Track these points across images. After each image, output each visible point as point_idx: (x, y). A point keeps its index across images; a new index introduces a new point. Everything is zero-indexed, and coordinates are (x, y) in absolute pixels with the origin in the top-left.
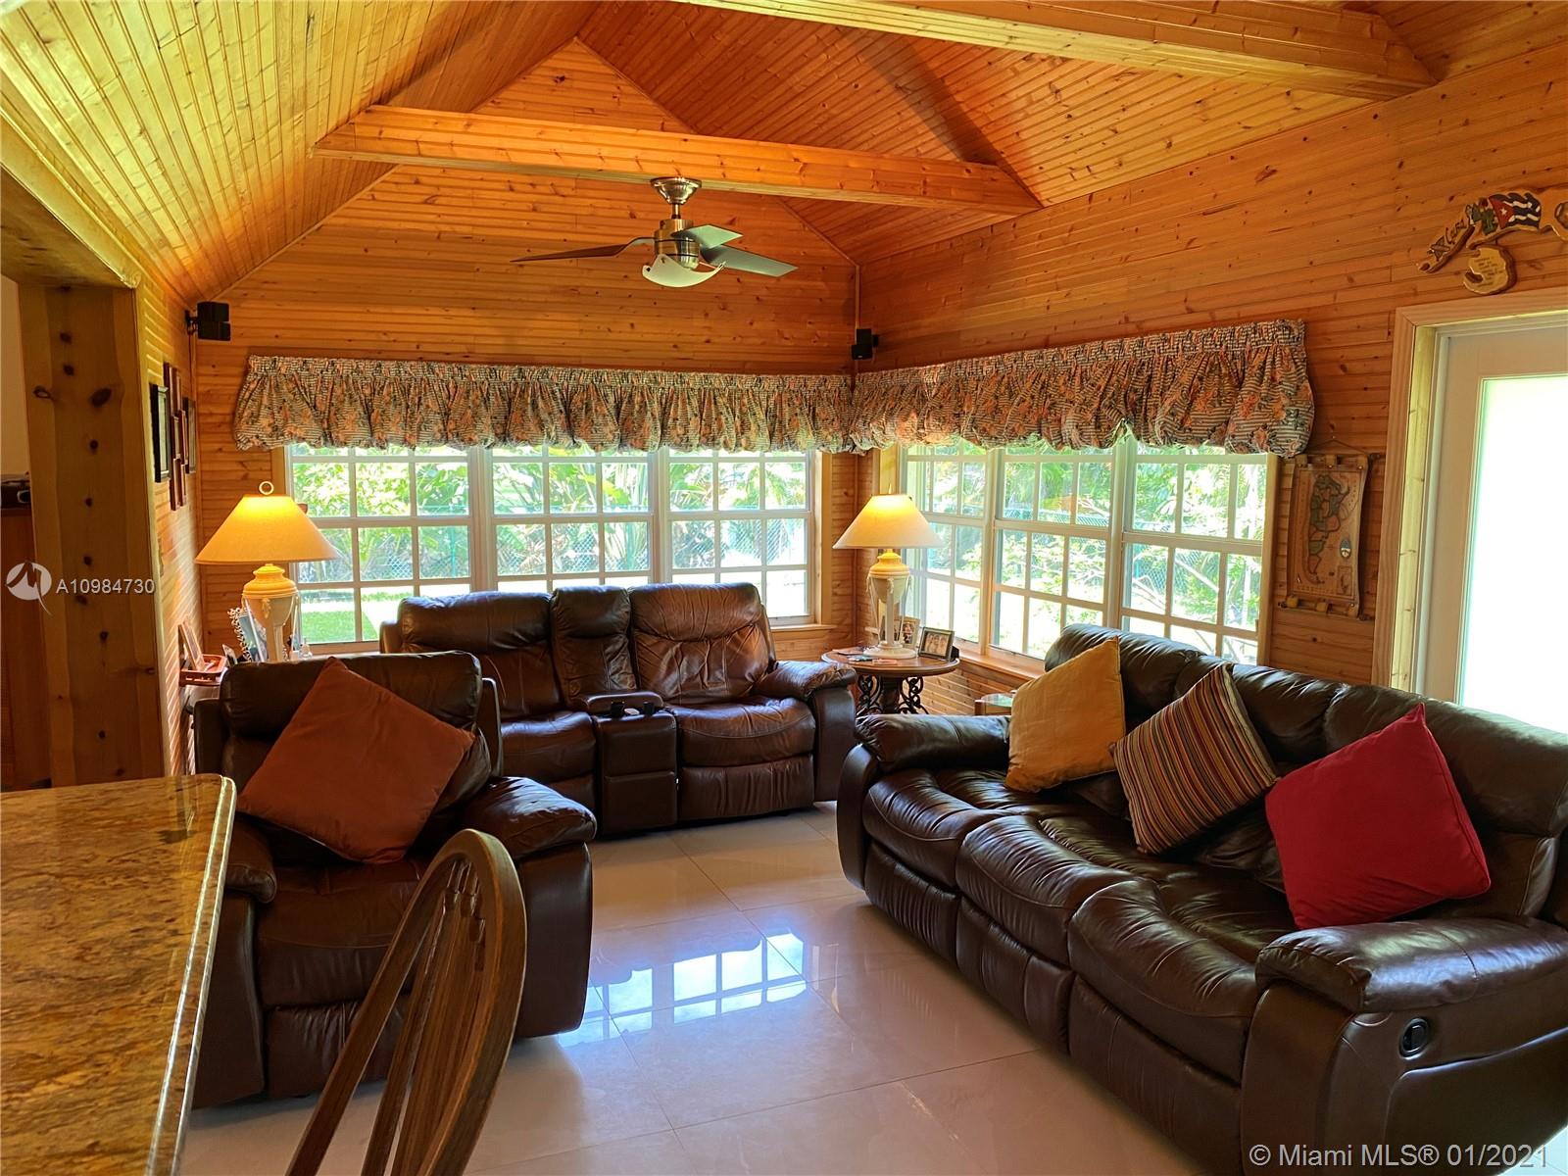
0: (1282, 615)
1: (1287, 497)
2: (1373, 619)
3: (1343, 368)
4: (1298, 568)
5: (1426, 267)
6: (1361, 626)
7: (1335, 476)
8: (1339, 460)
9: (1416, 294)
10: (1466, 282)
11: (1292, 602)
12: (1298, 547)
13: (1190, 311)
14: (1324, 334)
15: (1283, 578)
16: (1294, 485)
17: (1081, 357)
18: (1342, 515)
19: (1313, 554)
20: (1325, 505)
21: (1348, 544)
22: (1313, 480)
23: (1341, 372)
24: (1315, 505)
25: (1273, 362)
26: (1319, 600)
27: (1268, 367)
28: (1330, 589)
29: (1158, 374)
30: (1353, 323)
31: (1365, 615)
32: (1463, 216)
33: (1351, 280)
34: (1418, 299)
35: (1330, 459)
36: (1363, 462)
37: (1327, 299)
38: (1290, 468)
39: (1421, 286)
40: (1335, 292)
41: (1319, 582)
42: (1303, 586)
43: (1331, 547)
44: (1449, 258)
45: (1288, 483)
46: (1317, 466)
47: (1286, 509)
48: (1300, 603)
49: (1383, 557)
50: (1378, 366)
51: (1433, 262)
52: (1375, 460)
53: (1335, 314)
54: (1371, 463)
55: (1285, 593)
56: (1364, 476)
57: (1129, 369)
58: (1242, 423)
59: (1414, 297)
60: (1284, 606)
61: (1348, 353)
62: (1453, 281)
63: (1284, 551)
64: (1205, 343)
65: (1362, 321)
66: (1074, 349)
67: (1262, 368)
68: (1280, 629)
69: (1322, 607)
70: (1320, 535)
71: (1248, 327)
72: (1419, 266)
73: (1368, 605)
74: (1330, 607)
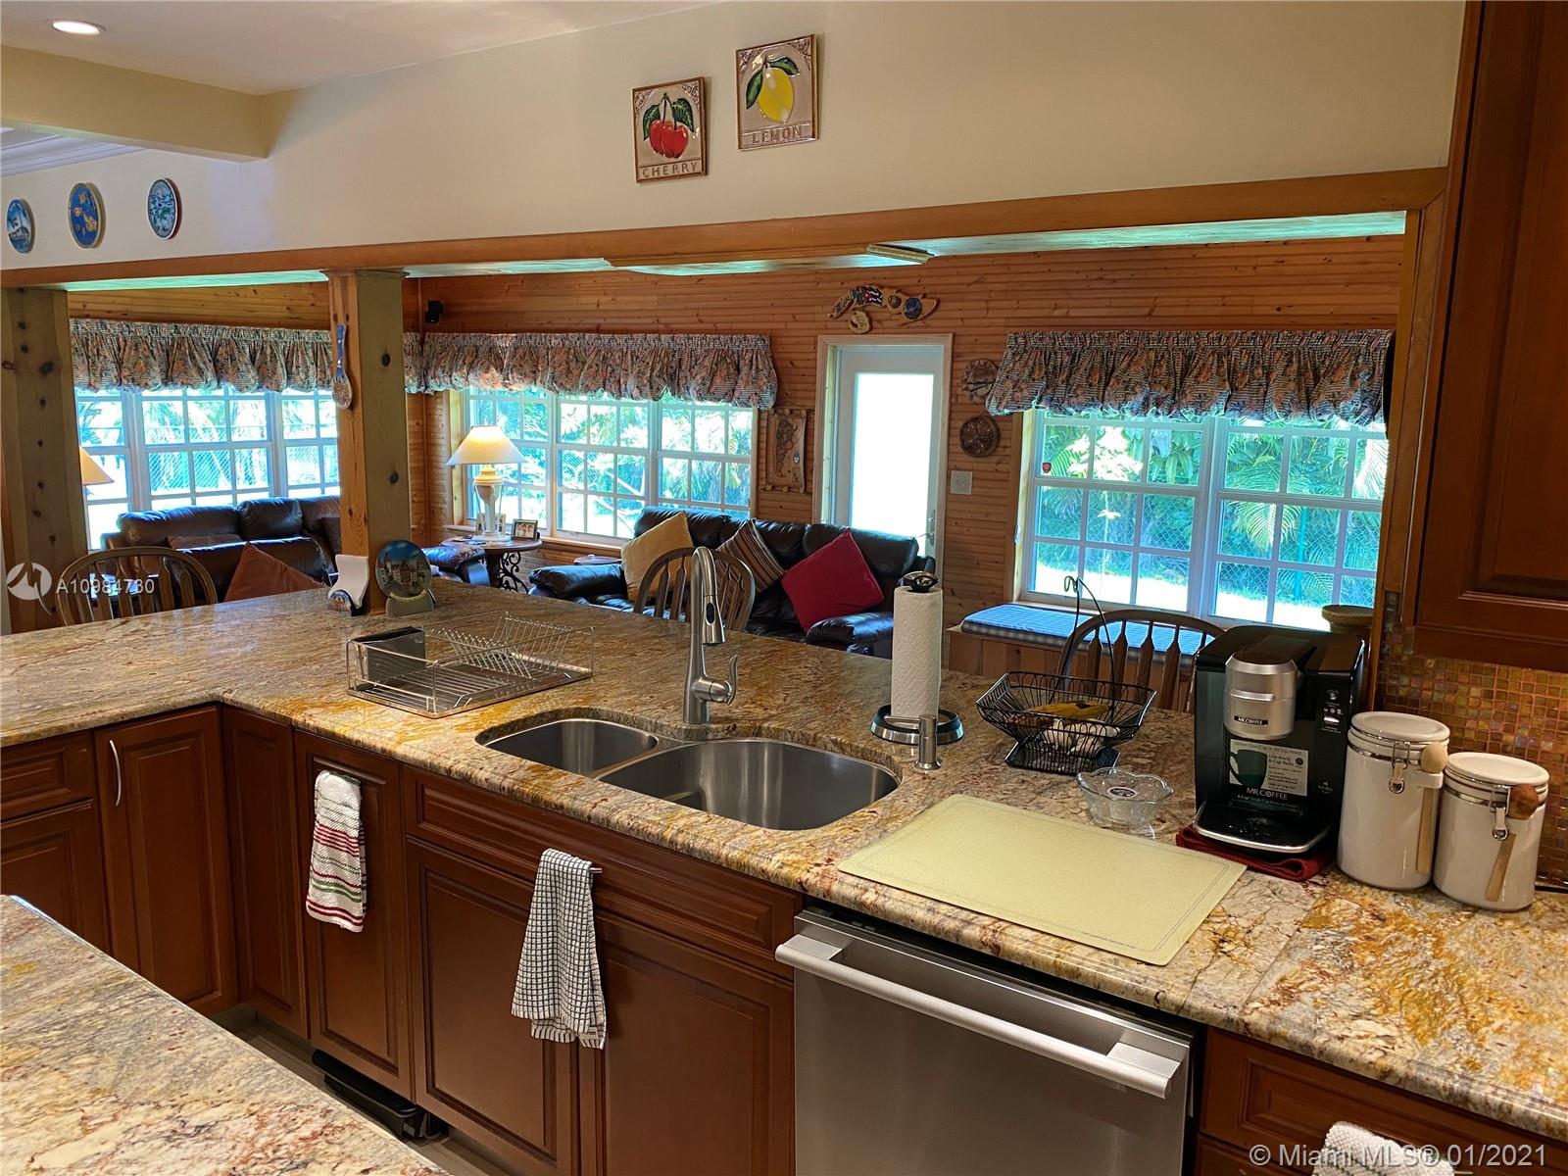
0: (764, 495)
1: (764, 431)
2: (812, 494)
3: (792, 363)
4: (771, 469)
5: (832, 316)
6: (806, 498)
7: (790, 420)
8: (791, 412)
9: (826, 329)
10: (851, 326)
11: (769, 488)
12: (771, 458)
13: (701, 322)
14: (781, 344)
15: (763, 474)
16: (768, 424)
17: (630, 342)
18: (794, 440)
19: (780, 460)
20: (785, 436)
21: (797, 455)
22: (778, 422)
23: (790, 365)
24: (780, 435)
25: (757, 358)
26: (783, 486)
27: (754, 361)
28: (789, 479)
29: (686, 357)
30: (795, 340)
31: (808, 492)
32: (849, 294)
33: (794, 317)
34: (828, 331)
35: (787, 411)
36: (804, 413)
37: (782, 326)
38: (765, 415)
39: (830, 325)
40: (786, 323)
41: (782, 476)
42: (774, 477)
43: (789, 458)
44: (842, 314)
45: (764, 424)
46: (780, 415)
47: (764, 438)
48: (773, 487)
49: (815, 462)
50: (810, 364)
51: (835, 314)
52: (810, 412)
53: (785, 334)
54: (808, 413)
55: (764, 483)
56: (805, 420)
57: (667, 354)
58: (742, 390)
59: (826, 330)
60: (765, 490)
61: (794, 356)
62: (844, 325)
63: (763, 460)
64: (715, 343)
65: (800, 339)
66: (625, 336)
67: (751, 361)
68: (762, 503)
69: (785, 489)
70: (782, 451)
71: (741, 337)
72: (829, 315)
73: (808, 487)
74: (789, 489)
